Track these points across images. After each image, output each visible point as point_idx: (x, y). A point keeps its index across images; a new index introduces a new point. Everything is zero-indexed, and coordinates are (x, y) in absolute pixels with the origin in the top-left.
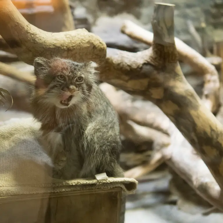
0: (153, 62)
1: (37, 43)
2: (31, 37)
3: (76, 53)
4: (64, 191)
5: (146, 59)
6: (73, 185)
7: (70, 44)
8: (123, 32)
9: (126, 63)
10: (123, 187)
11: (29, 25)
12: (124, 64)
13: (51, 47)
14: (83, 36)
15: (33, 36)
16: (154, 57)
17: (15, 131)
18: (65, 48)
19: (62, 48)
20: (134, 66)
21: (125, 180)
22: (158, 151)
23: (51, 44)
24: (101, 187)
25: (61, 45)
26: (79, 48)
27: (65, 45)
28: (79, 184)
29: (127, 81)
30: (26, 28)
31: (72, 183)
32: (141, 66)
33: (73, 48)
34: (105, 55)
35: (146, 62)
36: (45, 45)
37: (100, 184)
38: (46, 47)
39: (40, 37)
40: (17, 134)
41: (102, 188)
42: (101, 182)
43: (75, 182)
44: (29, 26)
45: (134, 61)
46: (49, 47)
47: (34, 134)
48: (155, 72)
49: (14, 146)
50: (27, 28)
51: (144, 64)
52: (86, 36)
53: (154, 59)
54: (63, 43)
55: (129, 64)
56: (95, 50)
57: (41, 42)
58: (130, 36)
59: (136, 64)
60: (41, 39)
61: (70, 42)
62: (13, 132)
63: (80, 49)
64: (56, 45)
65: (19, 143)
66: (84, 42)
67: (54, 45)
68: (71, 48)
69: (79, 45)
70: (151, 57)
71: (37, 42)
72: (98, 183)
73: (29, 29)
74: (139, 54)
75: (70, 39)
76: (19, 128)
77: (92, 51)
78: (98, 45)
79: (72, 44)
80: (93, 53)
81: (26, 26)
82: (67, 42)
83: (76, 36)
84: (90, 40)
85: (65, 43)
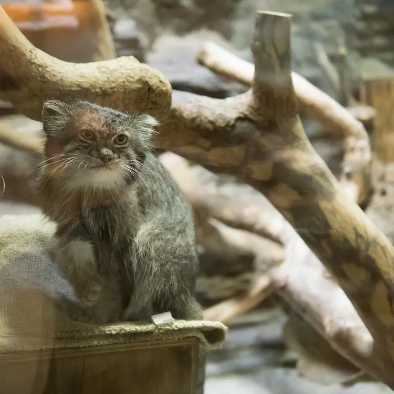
0: (254, 116)
1: (48, 81)
3: (118, 99)
4: (96, 345)
5: (241, 110)
6: (112, 334)
7: (107, 83)
8: (201, 63)
9: (206, 118)
10: (201, 336)
11: (34, 49)
12: (203, 118)
13: (72, 89)
14: (130, 70)
15: (40, 69)
16: (255, 107)
17: (9, 239)
18: (97, 90)
19: (93, 91)
20: (221, 123)
21: (205, 324)
22: (264, 272)
23: (74, 84)
24: (162, 337)
25: (91, 86)
26: (123, 90)
27: (98, 85)
28: (123, 331)
29: (208, 150)
30: (28, 54)
31: (110, 331)
32: (232, 122)
33: (112, 90)
34: (169, 103)
35: (241, 115)
36: (63, 86)
37: (161, 331)
38: (64, 89)
39: (53, 70)
40: (12, 243)
41: (164, 339)
42: (161, 329)
43: (115, 328)
44: (34, 52)
45: (221, 114)
46: (69, 89)
47: (42, 243)
48: (257, 134)
49: (7, 265)
50: (31, 56)
51: (239, 119)
52: (135, 69)
53: (255, 110)
54: (94, 82)
55: (211, 119)
56: (152, 95)
57: (54, 79)
58: (214, 70)
59: (224, 119)
60: (55, 74)
61: (106, 79)
62: (6, 240)
63: (125, 92)
64: (82, 86)
65: (16, 259)
66: (131, 79)
67: (78, 85)
68: (109, 90)
69: (123, 86)
70: (250, 106)
71: (47, 79)
72: (157, 331)
73: (33, 57)
74: (229, 101)
75: (107, 75)
76: (16, 232)
77: (147, 96)
78: (156, 85)
79: (110, 84)
80: (148, 99)
81: (29, 53)
82: (101, 80)
83: (117, 70)
84: (142, 77)
85: (98, 82)
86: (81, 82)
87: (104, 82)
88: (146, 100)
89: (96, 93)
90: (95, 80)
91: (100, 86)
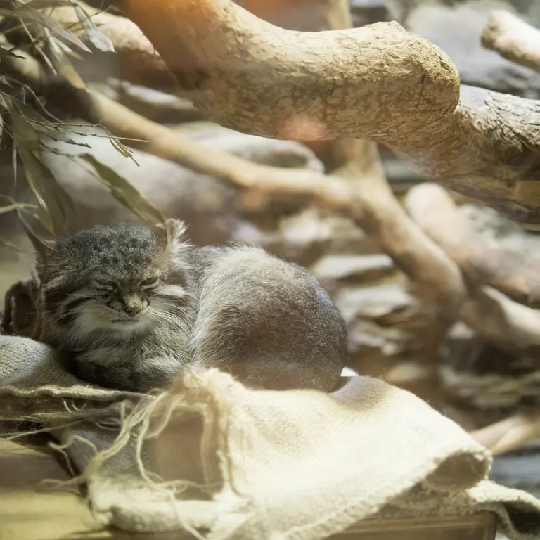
1: (253, 61)
3: (370, 94)
7: (353, 65)
9: (511, 129)
10: (504, 514)
11: (231, 5)
12: (506, 131)
13: (293, 74)
14: (393, 43)
15: (240, 40)
18: (336, 78)
19: (329, 78)
23: (296, 66)
25: (326, 70)
26: (379, 79)
27: (337, 69)
29: (511, 183)
30: (221, 15)
33: (360, 79)
34: (455, 102)
36: (277, 70)
39: (262, 42)
44: (230, 9)
46: (288, 75)
50: (226, 17)
52: (400, 43)
54: (331, 63)
55: (519, 131)
56: (428, 88)
57: (264, 58)
60: (265, 48)
61: (351, 59)
63: (382, 82)
64: (311, 70)
66: (394, 60)
67: (303, 69)
68: (355, 78)
69: (379, 71)
71: (253, 58)
73: (230, 18)
75: (354, 52)
77: (418, 90)
78: (435, 71)
79: (358, 68)
80: (420, 94)
81: (223, 11)
82: (343, 61)
83: (370, 44)
84: (413, 57)
85: (338, 63)
86: (308, 63)
87: (348, 64)
88: (417, 96)
89: (334, 83)
90: (331, 60)
91: (341, 71)
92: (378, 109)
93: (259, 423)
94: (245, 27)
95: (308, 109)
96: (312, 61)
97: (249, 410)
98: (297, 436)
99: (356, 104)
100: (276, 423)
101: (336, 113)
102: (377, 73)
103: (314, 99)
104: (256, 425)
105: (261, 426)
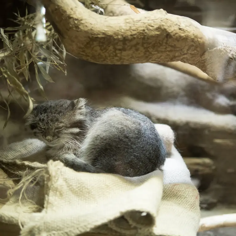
1: (81, 31)
2: (73, 23)
3: (138, 44)
7: (129, 31)
13: (99, 36)
15: (76, 22)
18: (119, 37)
19: (116, 37)
23: (100, 32)
25: (115, 34)
26: (142, 37)
27: (120, 33)
33: (132, 37)
36: (92, 34)
38: (92, 37)
39: (86, 22)
46: (96, 36)
52: (156, 20)
54: (118, 30)
56: (170, 40)
57: (86, 29)
60: (87, 25)
61: (128, 28)
63: (144, 39)
64: (107, 34)
66: (151, 28)
67: (104, 34)
73: (72, 13)
75: (130, 25)
77: (165, 41)
78: (175, 32)
79: (131, 32)
80: (166, 43)
81: (70, 10)
82: (124, 29)
83: (140, 21)
84: (161, 26)
85: (121, 30)
86: (106, 31)
87: (126, 31)
88: (164, 44)
89: (118, 39)
90: (118, 29)
91: (122, 34)
92: (144, 50)
93: (69, 186)
94: (79, 16)
95: (108, 51)
96: (109, 30)
97: (66, 180)
98: (89, 193)
99: (130, 49)
100: (79, 187)
101: (121, 53)
102: (141, 34)
103: (109, 47)
104: (68, 187)
105: (70, 187)
